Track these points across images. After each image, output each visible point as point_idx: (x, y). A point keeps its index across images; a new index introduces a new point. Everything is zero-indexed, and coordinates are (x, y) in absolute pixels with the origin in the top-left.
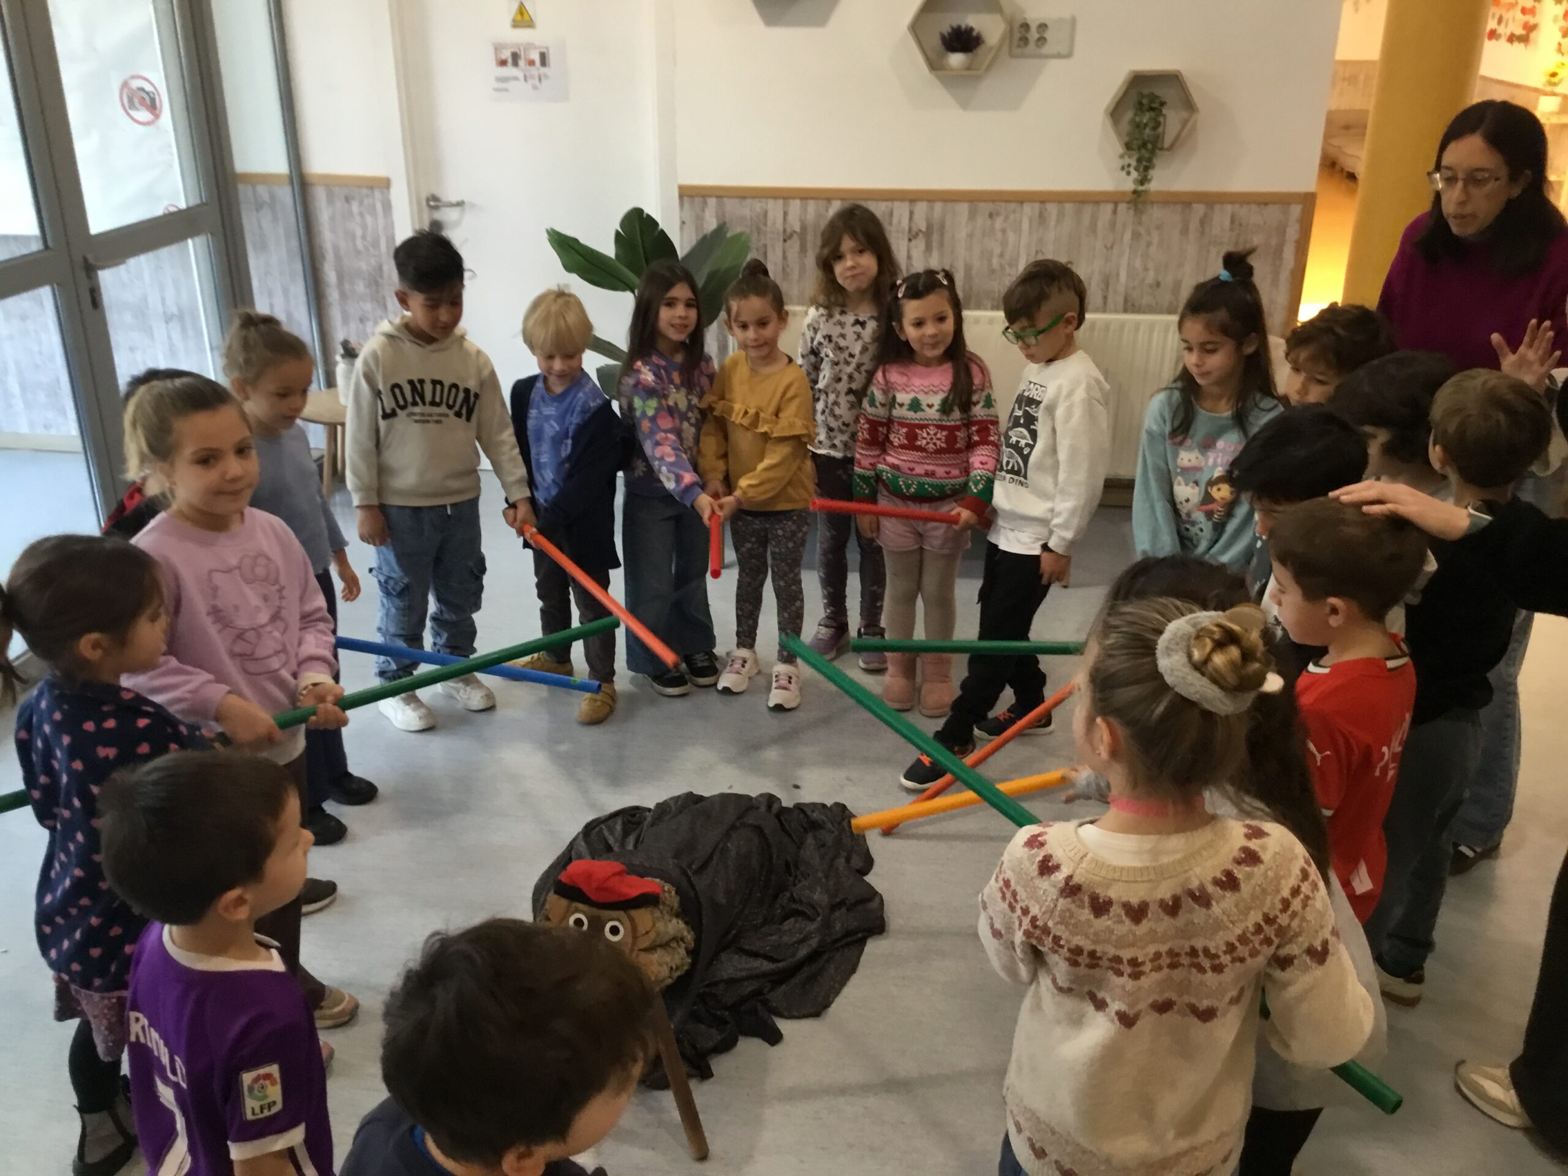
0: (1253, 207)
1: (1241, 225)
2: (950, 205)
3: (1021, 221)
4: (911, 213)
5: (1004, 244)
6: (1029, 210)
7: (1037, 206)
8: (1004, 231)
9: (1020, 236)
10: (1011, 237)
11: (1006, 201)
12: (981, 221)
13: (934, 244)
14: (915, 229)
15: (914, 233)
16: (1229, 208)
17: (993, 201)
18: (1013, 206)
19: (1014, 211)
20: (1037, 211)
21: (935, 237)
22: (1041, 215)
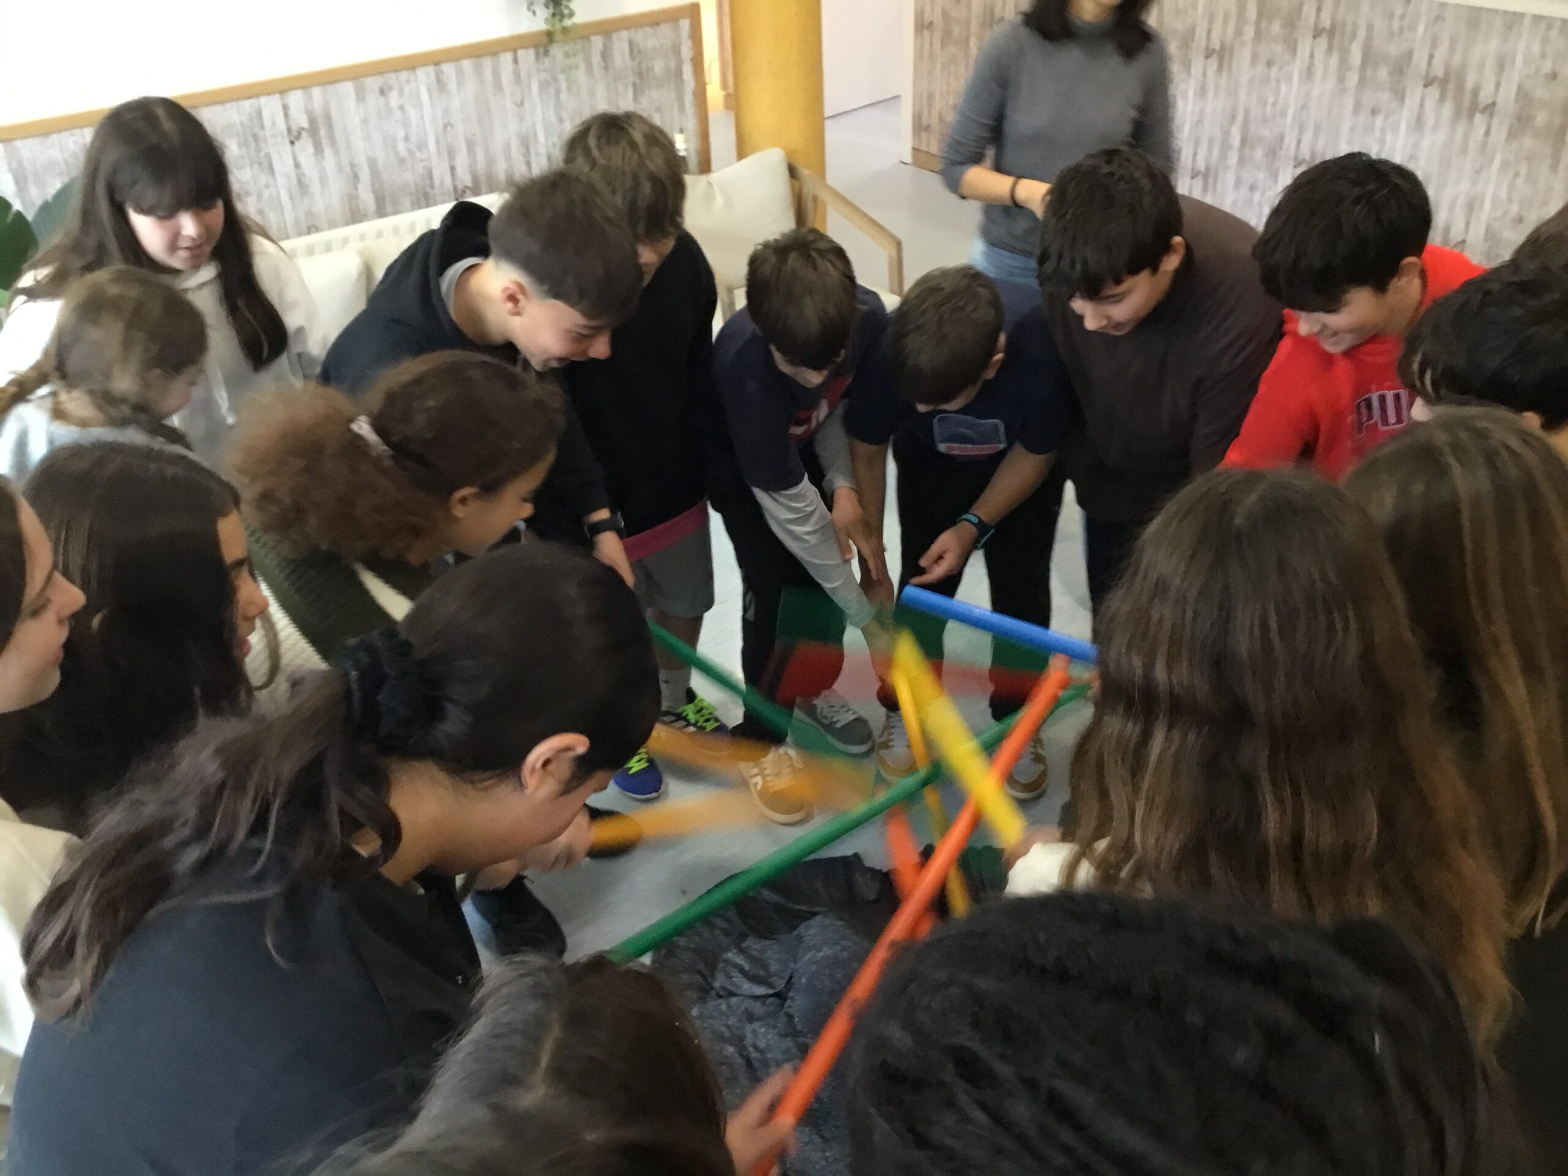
0: (647, 29)
1: (639, 51)
2: (330, 88)
3: (418, 93)
4: (285, 108)
5: (406, 123)
6: (425, 75)
7: (431, 69)
8: (402, 108)
9: (422, 110)
10: (412, 113)
11: (397, 71)
12: (373, 100)
13: (325, 142)
14: (294, 128)
15: (295, 133)
16: (625, 34)
17: (381, 73)
18: (404, 75)
19: (408, 82)
20: (433, 76)
21: (323, 132)
22: (439, 80)
